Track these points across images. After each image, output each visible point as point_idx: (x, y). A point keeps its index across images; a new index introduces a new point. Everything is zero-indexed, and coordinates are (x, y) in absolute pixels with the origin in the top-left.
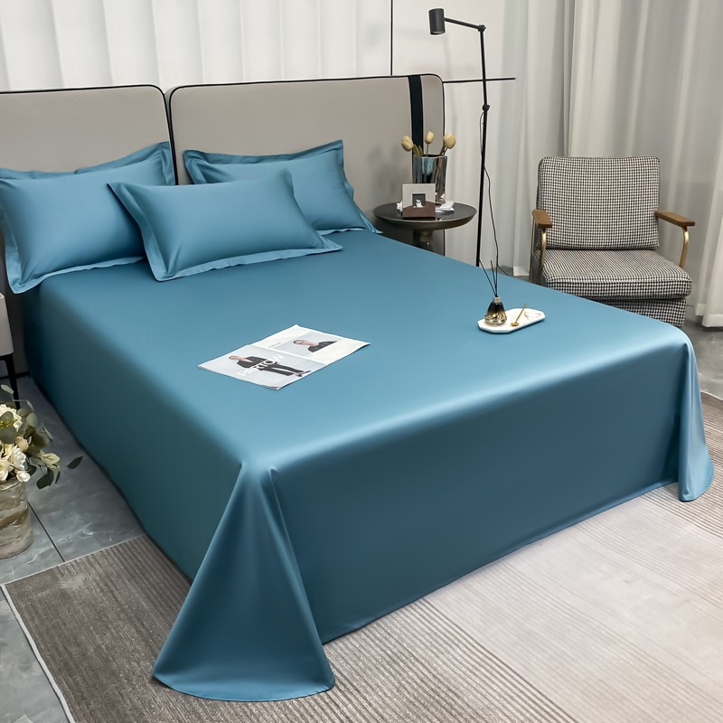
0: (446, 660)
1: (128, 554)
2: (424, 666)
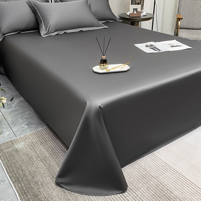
1: (39, 134)
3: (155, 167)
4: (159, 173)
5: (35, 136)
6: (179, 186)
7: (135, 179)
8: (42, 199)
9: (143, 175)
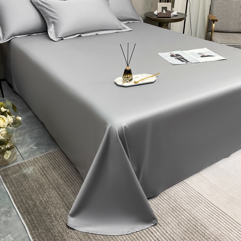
1: (51, 157)
3: (187, 199)
4: (192, 205)
5: (46, 159)
6: (214, 221)
7: (163, 212)
8: (56, 234)
9: (173, 208)
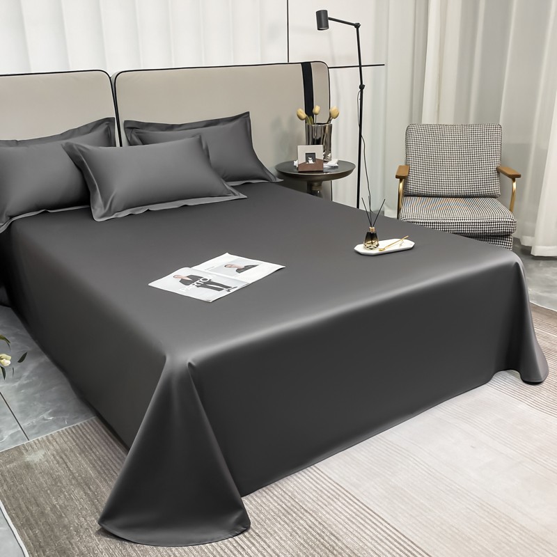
0: (329, 511)
1: (79, 434)
2: (312, 516)
4: (320, 504)
5: (69, 437)
6: (355, 527)
7: (268, 516)
9: (287, 509)
